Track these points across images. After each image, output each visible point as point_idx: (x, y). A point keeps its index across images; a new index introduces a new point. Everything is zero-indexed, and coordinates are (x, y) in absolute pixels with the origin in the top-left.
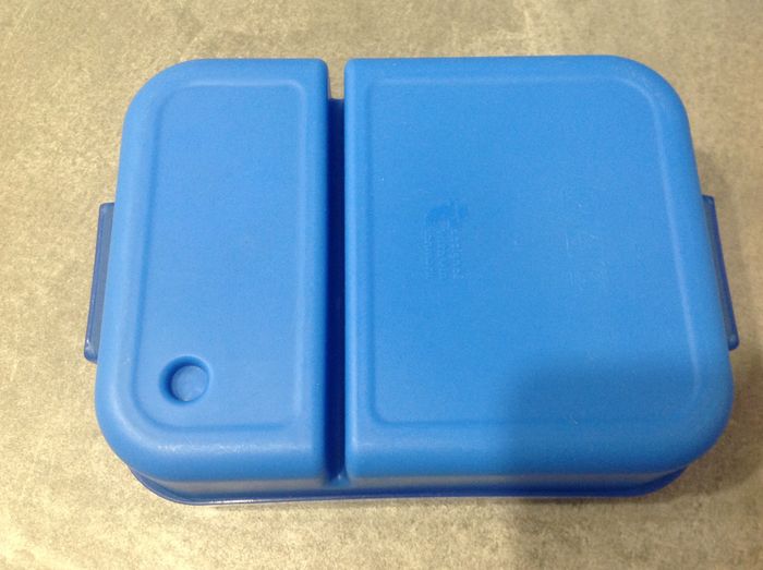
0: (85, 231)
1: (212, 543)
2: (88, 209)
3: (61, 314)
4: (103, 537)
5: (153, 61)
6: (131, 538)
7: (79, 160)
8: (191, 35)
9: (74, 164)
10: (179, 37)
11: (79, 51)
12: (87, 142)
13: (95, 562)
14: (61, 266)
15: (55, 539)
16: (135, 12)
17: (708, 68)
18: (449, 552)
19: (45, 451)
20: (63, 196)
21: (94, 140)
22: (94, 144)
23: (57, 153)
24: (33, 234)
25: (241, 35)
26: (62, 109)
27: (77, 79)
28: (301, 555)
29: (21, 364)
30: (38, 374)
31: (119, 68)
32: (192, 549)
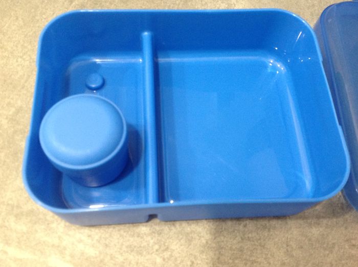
0: (25, 92)
1: (103, 236)
2: (26, 82)
3: (15, 132)
5: (53, 14)
6: (60, 237)
7: (20, 60)
8: (71, 2)
9: (17, 61)
10: (66, 3)
11: (16, 11)
12: (23, 52)
13: (42, 253)
14: (13, 110)
15: (19, 243)
17: (313, 5)
18: (223, 229)
19: (11, 199)
20: (13, 76)
21: (26, 50)
22: (27, 52)
23: (8, 57)
26: (9, 37)
27: (16, 23)
28: (149, 238)
30: (5, 161)
31: (37, 18)
32: (92, 240)
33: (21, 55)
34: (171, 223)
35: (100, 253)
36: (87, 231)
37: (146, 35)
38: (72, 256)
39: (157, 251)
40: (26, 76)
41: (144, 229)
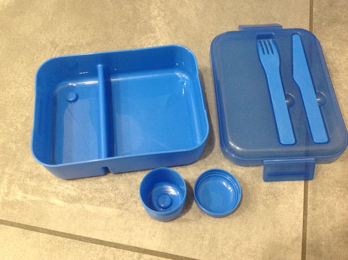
1: (80, 185)
2: (31, 101)
3: (27, 131)
4: (47, 189)
6: (55, 187)
7: (26, 88)
8: (56, 48)
11: (21, 58)
13: (46, 196)
14: (24, 118)
15: (33, 192)
16: (38, 44)
19: (27, 169)
20: (23, 98)
21: (30, 82)
23: (19, 87)
24: (15, 111)
25: (71, 46)
26: (19, 75)
27: (22, 66)
28: (107, 184)
29: (16, 147)
30: (22, 148)
31: (35, 61)
32: (74, 187)
33: (26, 85)
34: (120, 175)
35: (79, 194)
36: (71, 182)
37: (100, 66)
38: (63, 197)
39: (111, 190)
40: (30, 98)
41: (104, 179)
